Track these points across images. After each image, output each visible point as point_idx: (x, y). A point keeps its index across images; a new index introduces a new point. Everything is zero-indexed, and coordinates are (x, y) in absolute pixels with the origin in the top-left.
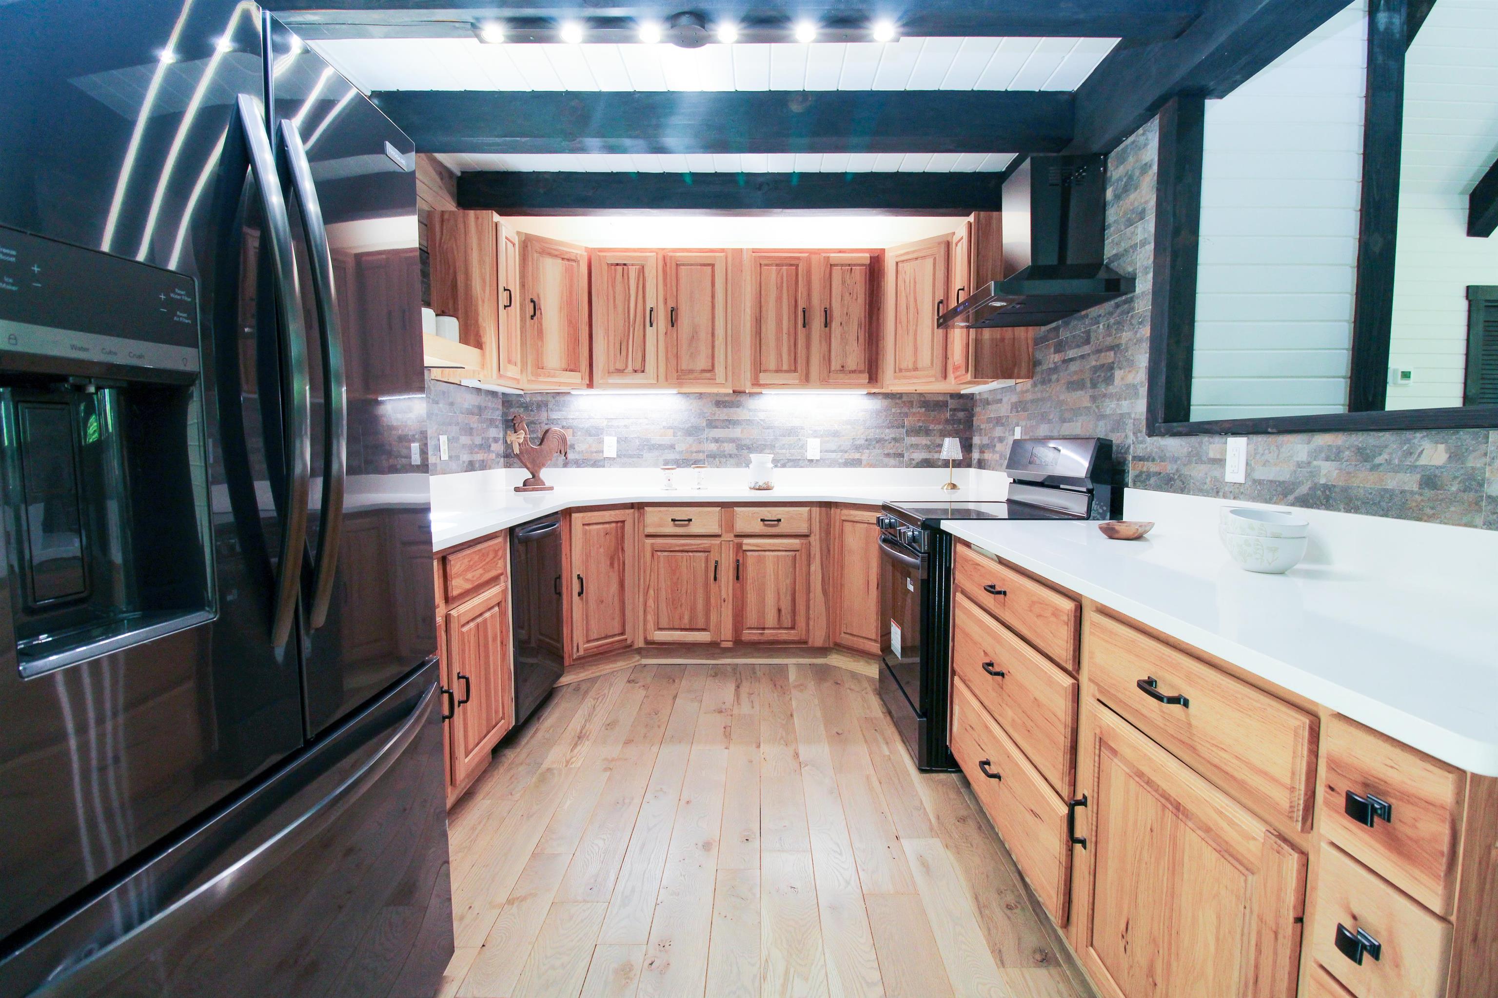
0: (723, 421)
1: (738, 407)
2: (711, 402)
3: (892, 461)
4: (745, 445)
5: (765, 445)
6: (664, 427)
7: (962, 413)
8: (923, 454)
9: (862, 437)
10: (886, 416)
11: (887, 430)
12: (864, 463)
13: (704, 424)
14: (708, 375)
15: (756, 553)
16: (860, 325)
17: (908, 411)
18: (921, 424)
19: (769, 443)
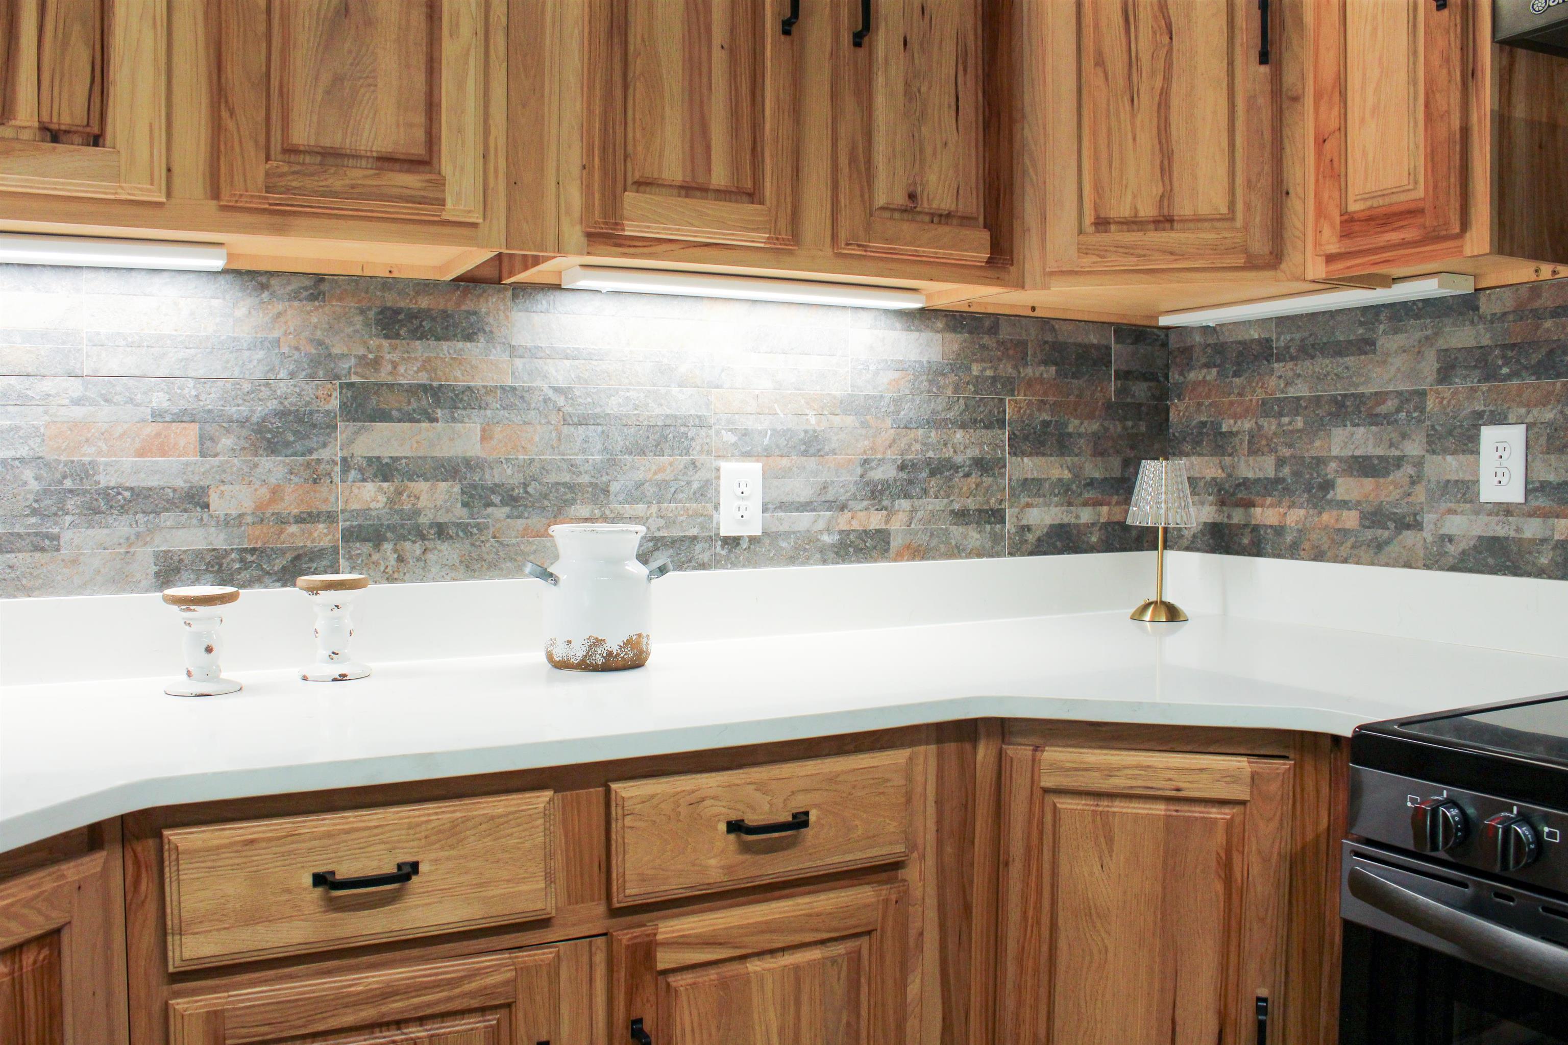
0: (414, 390)
1: (469, 337)
2: (362, 312)
3: (974, 536)
4: (495, 489)
5: (571, 487)
6: (158, 416)
7: (1144, 385)
8: (1054, 510)
9: (889, 455)
10: (957, 389)
11: (959, 435)
12: (896, 543)
13: (335, 403)
14: (410, 181)
15: (712, 974)
16: (962, 58)
17: (1014, 374)
18: (1046, 417)
19: (585, 479)
